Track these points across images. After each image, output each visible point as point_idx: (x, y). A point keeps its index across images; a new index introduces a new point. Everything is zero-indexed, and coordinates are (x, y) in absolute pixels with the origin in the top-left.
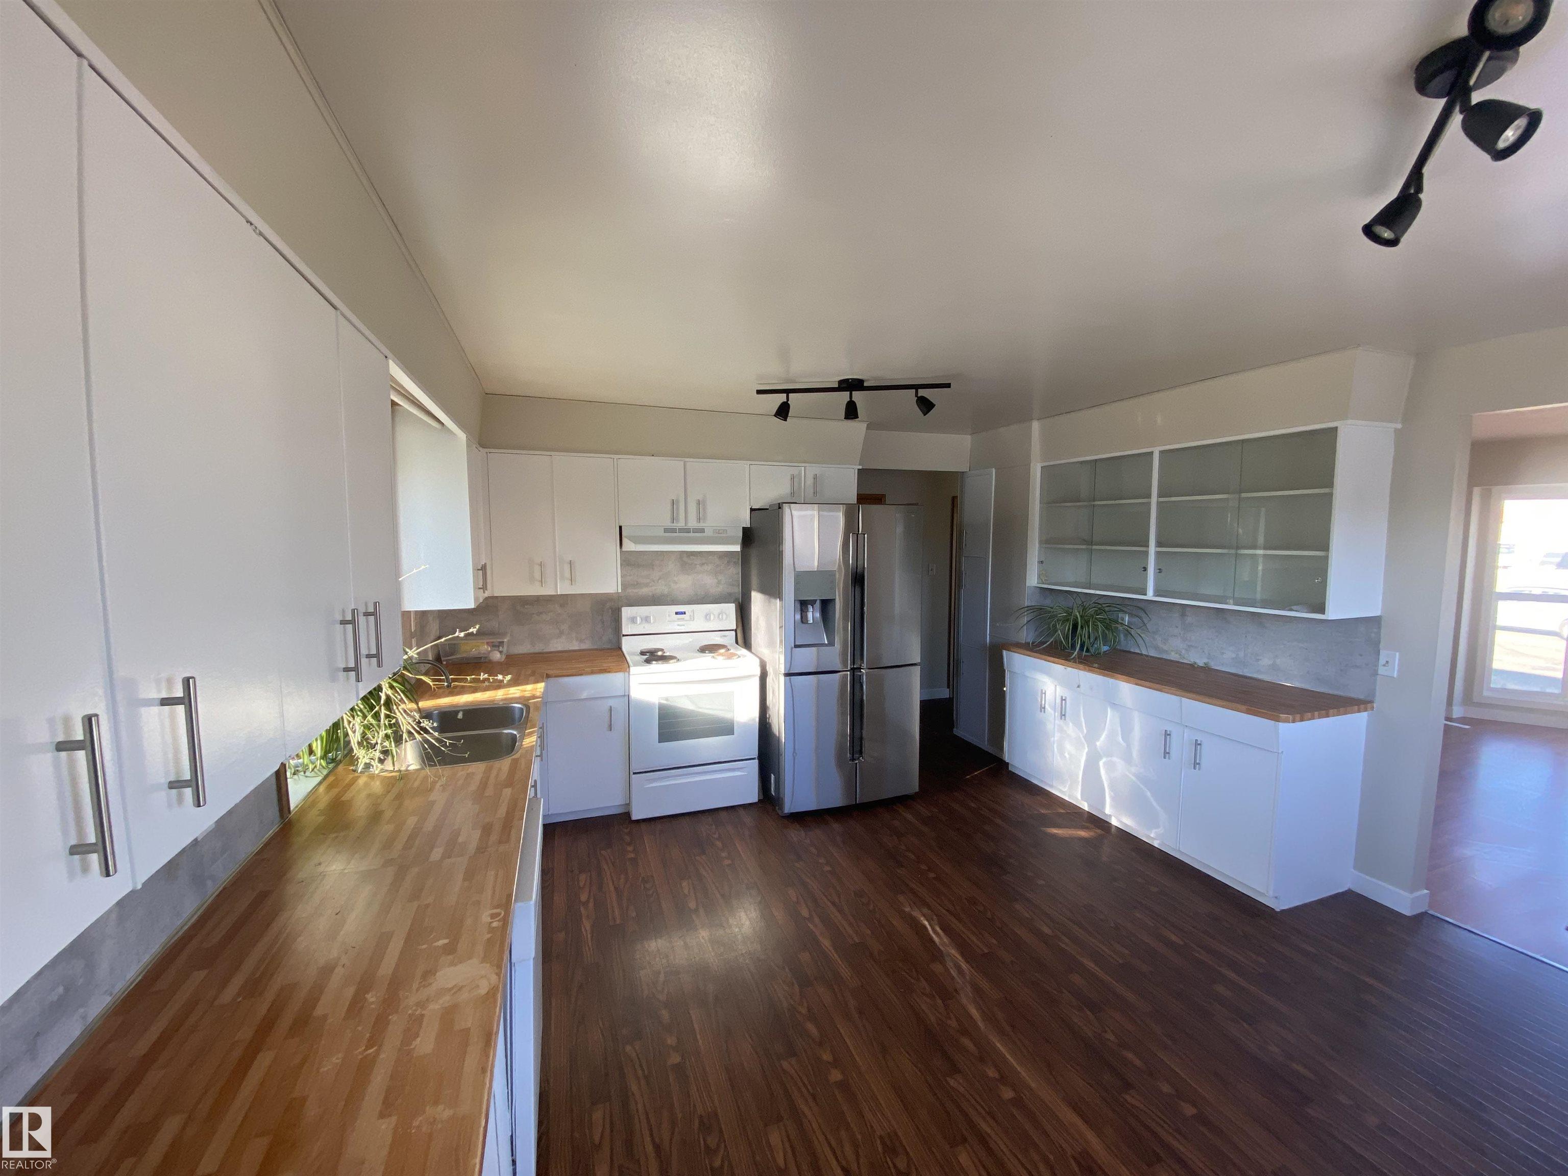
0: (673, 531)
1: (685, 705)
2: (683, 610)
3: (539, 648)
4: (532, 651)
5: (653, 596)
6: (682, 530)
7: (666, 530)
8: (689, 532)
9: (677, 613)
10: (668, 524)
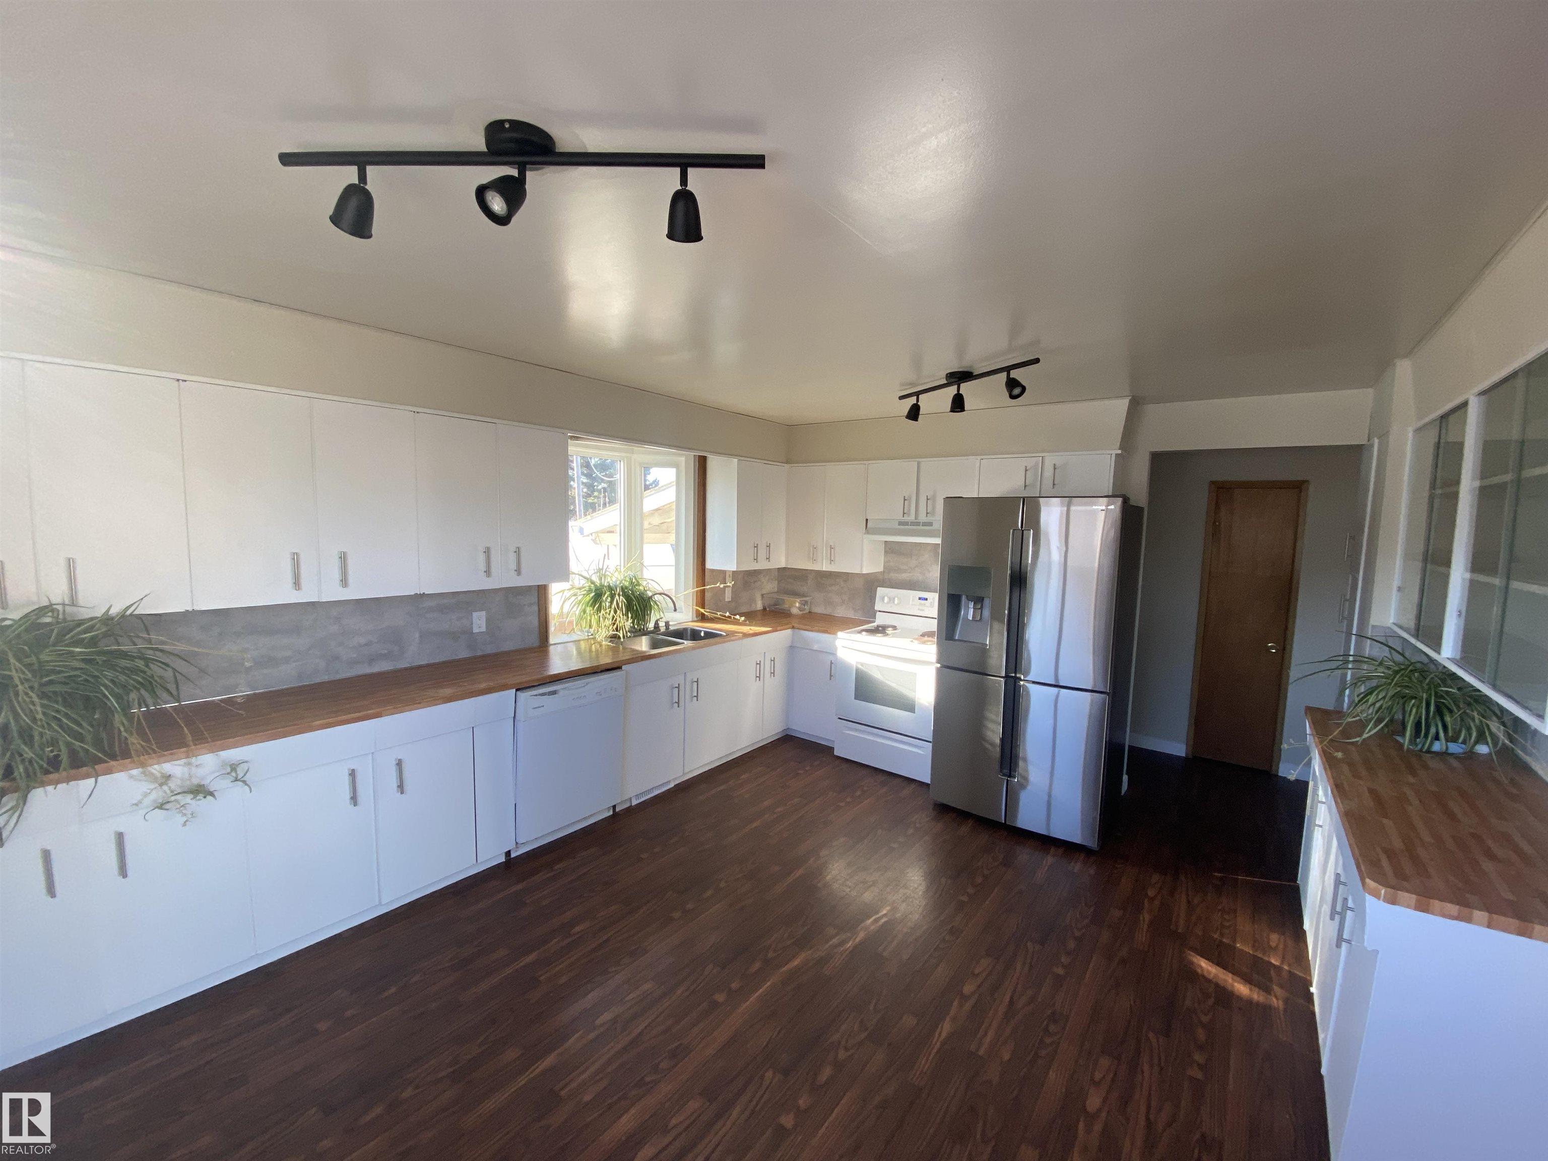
0: (906, 524)
1: (877, 675)
2: (926, 597)
3: (828, 611)
4: (825, 612)
5: (910, 581)
6: (913, 524)
7: (900, 523)
8: (919, 525)
9: (920, 599)
10: (900, 517)
